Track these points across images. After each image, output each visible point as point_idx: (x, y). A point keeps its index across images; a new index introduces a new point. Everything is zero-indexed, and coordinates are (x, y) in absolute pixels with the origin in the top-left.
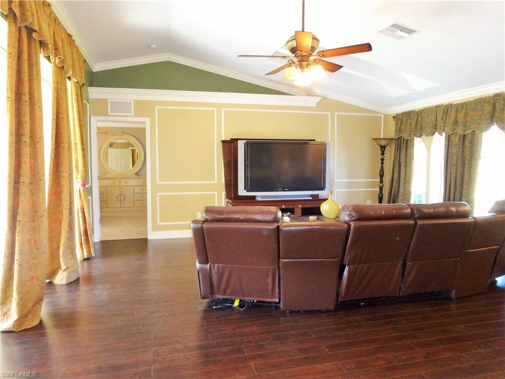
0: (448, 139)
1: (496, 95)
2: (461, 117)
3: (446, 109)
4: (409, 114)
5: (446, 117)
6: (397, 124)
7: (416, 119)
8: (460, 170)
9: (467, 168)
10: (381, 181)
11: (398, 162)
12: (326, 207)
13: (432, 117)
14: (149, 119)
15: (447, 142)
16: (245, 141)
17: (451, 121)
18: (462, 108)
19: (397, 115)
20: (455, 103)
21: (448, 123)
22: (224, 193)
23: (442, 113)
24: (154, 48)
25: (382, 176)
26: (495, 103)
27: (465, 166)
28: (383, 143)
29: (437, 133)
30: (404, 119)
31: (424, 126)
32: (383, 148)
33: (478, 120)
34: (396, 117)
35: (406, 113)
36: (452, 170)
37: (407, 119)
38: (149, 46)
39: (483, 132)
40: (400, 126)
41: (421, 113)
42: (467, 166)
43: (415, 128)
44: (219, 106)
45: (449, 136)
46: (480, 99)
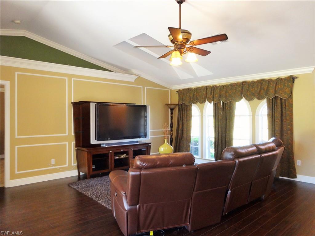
0: (216, 105)
1: (243, 82)
2: (223, 93)
3: (213, 89)
4: (188, 90)
5: (214, 93)
6: (179, 96)
7: (193, 93)
8: (224, 123)
9: (228, 122)
10: (172, 130)
11: (181, 119)
12: (162, 149)
13: (204, 92)
14: (9, 82)
15: (215, 107)
16: (96, 103)
17: (217, 95)
18: (223, 88)
19: (180, 90)
20: (218, 85)
21: (215, 96)
22: (73, 143)
23: (210, 90)
24: (18, 23)
25: (172, 127)
26: (243, 86)
27: (227, 121)
28: (172, 107)
29: (207, 102)
30: (185, 93)
31: (199, 97)
32: (172, 110)
33: (233, 95)
34: (179, 92)
35: (186, 89)
36: (220, 123)
37: (187, 93)
38: (13, 21)
39: (237, 102)
40: (183, 97)
41: (196, 90)
42: (228, 120)
43: (193, 98)
44: (70, 76)
45: (216, 103)
46: (234, 83)
